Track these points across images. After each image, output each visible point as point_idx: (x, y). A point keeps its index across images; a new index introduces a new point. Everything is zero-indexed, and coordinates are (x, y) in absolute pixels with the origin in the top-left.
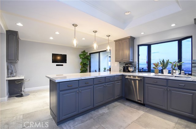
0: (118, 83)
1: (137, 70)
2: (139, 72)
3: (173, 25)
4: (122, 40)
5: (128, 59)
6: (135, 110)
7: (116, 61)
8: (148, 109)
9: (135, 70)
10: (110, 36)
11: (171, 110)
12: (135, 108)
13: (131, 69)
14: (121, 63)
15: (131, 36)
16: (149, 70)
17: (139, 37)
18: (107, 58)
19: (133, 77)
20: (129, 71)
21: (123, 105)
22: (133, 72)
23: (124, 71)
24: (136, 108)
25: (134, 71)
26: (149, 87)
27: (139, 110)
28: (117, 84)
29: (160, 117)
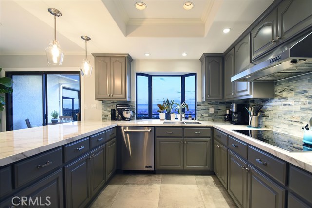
0: (111, 145)
1: (136, 116)
2: (138, 118)
3: (184, 55)
4: (110, 57)
5: (123, 96)
6: (147, 186)
7: (97, 98)
8: (161, 176)
9: (134, 116)
10: (90, 39)
11: (188, 168)
12: (145, 184)
13: (127, 115)
14: (107, 102)
15: (128, 54)
16: (150, 115)
17: (138, 60)
18: (58, 90)
19: (129, 129)
20: (124, 119)
21: (125, 186)
22: (130, 119)
23: (114, 118)
24: (147, 183)
25: (132, 118)
26: (162, 142)
27: (151, 184)
28: (109, 147)
29: (179, 183)
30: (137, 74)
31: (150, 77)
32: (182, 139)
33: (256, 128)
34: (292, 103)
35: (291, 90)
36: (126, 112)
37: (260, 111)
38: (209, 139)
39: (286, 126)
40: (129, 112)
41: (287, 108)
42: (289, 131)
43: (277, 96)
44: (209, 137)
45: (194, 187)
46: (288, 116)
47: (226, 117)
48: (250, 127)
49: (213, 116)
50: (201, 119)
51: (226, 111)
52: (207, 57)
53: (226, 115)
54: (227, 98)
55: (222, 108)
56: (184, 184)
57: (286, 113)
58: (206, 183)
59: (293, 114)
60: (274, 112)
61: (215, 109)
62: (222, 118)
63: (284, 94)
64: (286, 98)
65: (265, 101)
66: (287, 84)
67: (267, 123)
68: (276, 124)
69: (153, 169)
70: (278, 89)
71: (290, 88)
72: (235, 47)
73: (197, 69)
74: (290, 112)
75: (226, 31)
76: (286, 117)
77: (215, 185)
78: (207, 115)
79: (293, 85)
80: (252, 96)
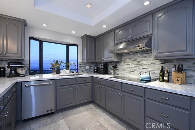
6: (53, 125)
12: (50, 124)
30: (31, 38)
31: (41, 42)
32: (75, 85)
33: (114, 75)
34: (131, 64)
35: (130, 59)
36: (21, 69)
37: (115, 68)
38: (90, 83)
39: (128, 74)
40: (23, 69)
41: (128, 66)
42: (129, 76)
43: (123, 61)
44: (90, 82)
45: (86, 113)
46: (129, 70)
47: (95, 71)
48: (111, 75)
49: (88, 70)
50: (82, 72)
51: (95, 68)
52: (87, 37)
53: (95, 69)
54: (97, 61)
55: (93, 66)
56: (79, 113)
57: (127, 68)
58: (91, 109)
59: (131, 69)
60: (122, 68)
61: (89, 67)
62: (92, 71)
63: (127, 60)
64: (128, 62)
65: (117, 63)
66: (128, 56)
67: (118, 73)
68: (123, 73)
69: (53, 111)
70: (124, 58)
71: (129, 58)
72: (104, 35)
73: (79, 43)
74: (130, 68)
75: (104, 26)
76: (128, 70)
77: (96, 108)
78: (85, 70)
79: (131, 57)
80: (115, 61)
